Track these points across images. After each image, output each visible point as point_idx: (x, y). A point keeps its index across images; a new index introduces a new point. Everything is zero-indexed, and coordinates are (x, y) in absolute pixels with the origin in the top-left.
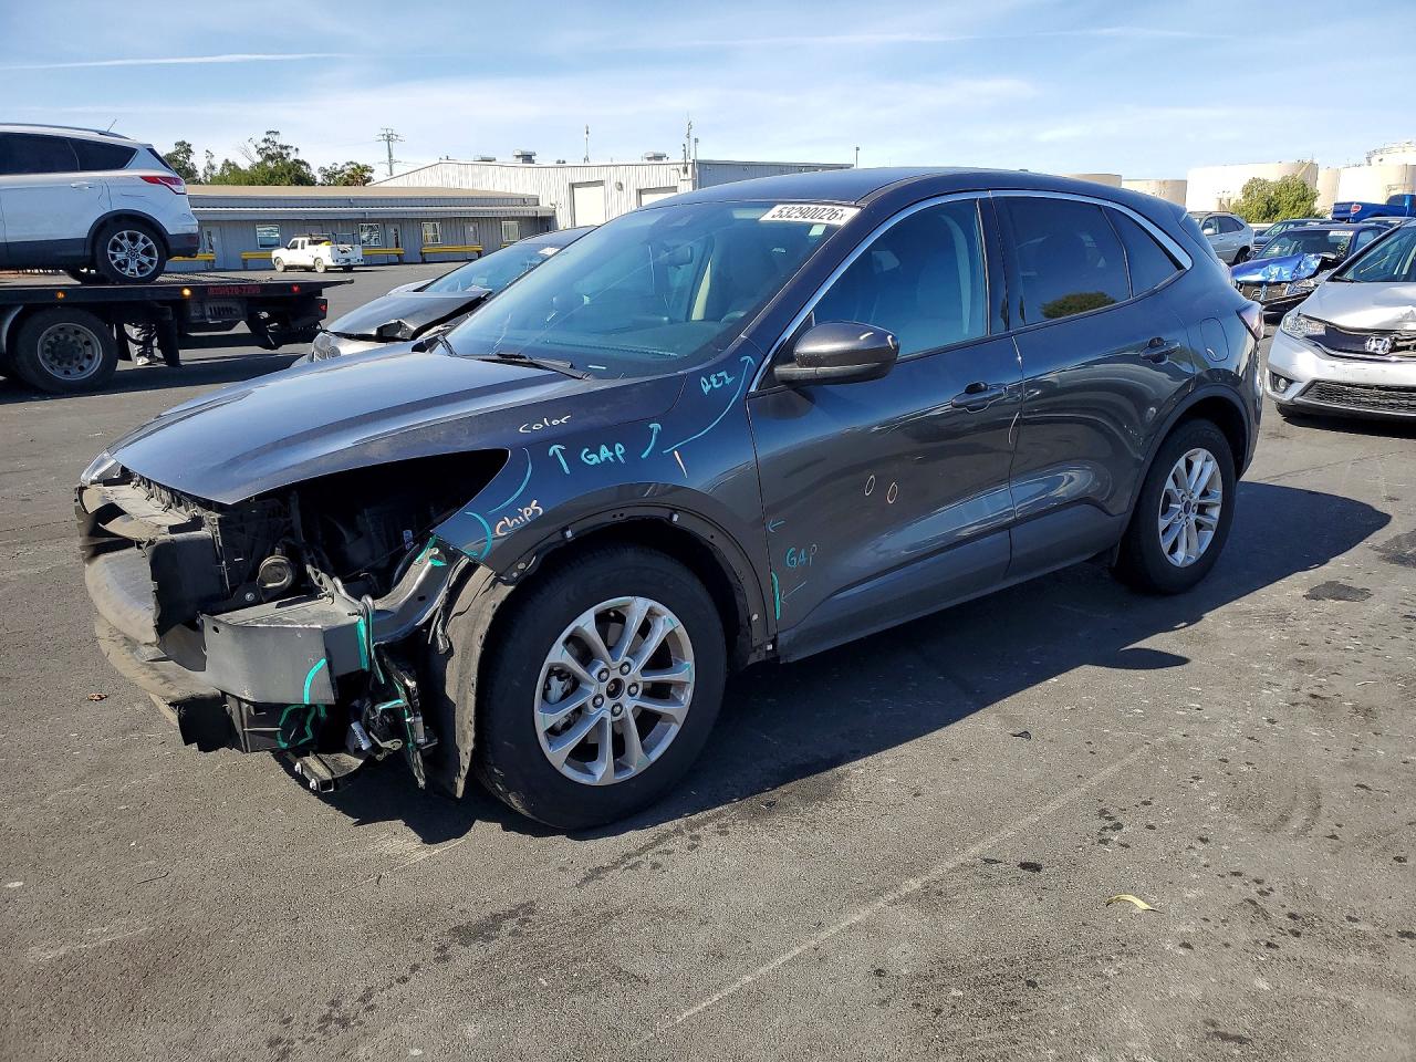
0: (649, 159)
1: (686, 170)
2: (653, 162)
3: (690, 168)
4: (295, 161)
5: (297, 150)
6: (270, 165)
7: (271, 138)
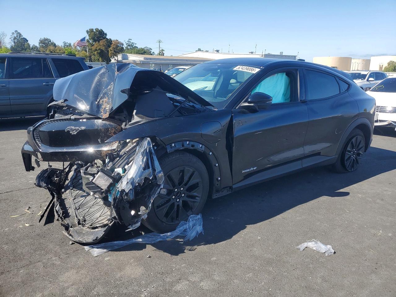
0: (250, 53)
2: (250, 54)
3: (263, 56)
4: (135, 47)
5: (136, 44)
6: (129, 47)
7: (130, 40)
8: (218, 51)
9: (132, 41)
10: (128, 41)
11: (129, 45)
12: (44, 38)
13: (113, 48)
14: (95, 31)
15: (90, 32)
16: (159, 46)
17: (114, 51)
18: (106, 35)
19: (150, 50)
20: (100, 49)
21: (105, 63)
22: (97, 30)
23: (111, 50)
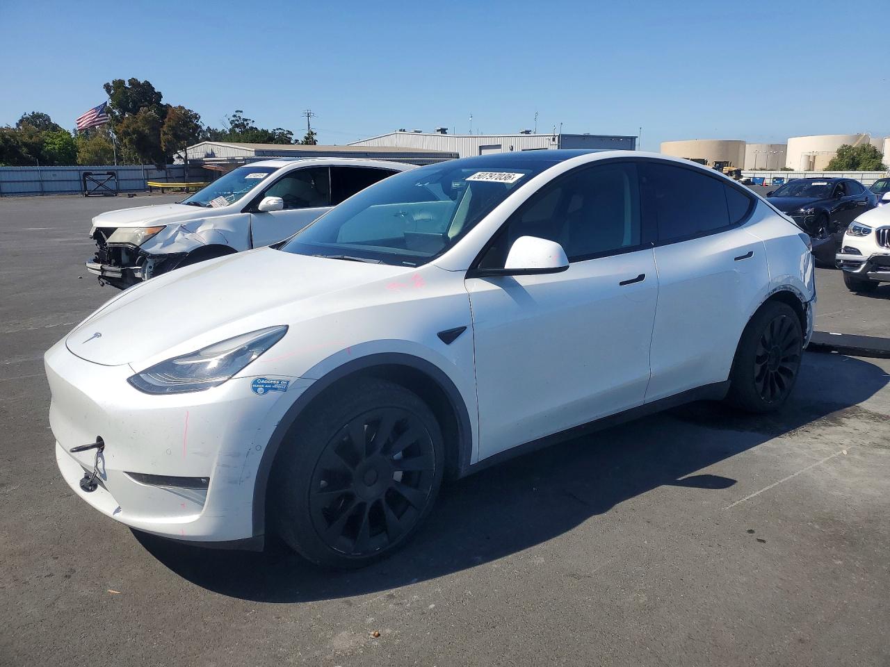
0: (522, 133)
1: (554, 140)
2: (524, 135)
3: (557, 138)
4: (252, 128)
5: (253, 121)
6: (237, 130)
7: (238, 114)
8: (443, 131)
9: (243, 116)
10: (234, 116)
11: (237, 126)
12: (33, 113)
13: (170, 126)
14: (127, 85)
15: (115, 88)
16: (309, 125)
17: (175, 135)
18: (159, 96)
19: (289, 136)
20: (135, 131)
21: (153, 166)
22: (134, 82)
23: (165, 134)
